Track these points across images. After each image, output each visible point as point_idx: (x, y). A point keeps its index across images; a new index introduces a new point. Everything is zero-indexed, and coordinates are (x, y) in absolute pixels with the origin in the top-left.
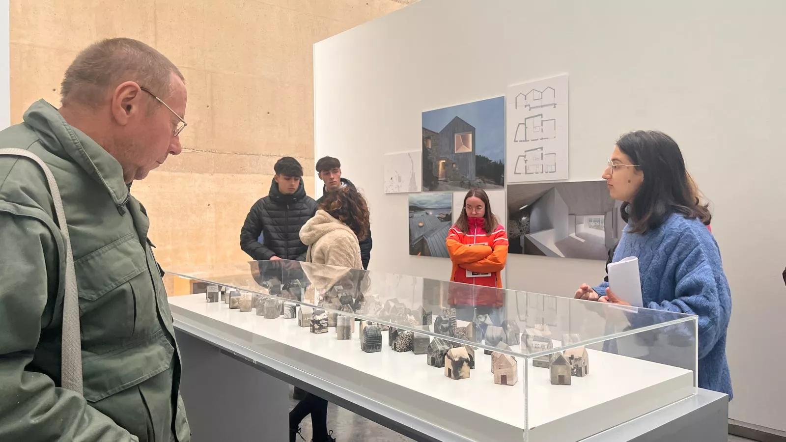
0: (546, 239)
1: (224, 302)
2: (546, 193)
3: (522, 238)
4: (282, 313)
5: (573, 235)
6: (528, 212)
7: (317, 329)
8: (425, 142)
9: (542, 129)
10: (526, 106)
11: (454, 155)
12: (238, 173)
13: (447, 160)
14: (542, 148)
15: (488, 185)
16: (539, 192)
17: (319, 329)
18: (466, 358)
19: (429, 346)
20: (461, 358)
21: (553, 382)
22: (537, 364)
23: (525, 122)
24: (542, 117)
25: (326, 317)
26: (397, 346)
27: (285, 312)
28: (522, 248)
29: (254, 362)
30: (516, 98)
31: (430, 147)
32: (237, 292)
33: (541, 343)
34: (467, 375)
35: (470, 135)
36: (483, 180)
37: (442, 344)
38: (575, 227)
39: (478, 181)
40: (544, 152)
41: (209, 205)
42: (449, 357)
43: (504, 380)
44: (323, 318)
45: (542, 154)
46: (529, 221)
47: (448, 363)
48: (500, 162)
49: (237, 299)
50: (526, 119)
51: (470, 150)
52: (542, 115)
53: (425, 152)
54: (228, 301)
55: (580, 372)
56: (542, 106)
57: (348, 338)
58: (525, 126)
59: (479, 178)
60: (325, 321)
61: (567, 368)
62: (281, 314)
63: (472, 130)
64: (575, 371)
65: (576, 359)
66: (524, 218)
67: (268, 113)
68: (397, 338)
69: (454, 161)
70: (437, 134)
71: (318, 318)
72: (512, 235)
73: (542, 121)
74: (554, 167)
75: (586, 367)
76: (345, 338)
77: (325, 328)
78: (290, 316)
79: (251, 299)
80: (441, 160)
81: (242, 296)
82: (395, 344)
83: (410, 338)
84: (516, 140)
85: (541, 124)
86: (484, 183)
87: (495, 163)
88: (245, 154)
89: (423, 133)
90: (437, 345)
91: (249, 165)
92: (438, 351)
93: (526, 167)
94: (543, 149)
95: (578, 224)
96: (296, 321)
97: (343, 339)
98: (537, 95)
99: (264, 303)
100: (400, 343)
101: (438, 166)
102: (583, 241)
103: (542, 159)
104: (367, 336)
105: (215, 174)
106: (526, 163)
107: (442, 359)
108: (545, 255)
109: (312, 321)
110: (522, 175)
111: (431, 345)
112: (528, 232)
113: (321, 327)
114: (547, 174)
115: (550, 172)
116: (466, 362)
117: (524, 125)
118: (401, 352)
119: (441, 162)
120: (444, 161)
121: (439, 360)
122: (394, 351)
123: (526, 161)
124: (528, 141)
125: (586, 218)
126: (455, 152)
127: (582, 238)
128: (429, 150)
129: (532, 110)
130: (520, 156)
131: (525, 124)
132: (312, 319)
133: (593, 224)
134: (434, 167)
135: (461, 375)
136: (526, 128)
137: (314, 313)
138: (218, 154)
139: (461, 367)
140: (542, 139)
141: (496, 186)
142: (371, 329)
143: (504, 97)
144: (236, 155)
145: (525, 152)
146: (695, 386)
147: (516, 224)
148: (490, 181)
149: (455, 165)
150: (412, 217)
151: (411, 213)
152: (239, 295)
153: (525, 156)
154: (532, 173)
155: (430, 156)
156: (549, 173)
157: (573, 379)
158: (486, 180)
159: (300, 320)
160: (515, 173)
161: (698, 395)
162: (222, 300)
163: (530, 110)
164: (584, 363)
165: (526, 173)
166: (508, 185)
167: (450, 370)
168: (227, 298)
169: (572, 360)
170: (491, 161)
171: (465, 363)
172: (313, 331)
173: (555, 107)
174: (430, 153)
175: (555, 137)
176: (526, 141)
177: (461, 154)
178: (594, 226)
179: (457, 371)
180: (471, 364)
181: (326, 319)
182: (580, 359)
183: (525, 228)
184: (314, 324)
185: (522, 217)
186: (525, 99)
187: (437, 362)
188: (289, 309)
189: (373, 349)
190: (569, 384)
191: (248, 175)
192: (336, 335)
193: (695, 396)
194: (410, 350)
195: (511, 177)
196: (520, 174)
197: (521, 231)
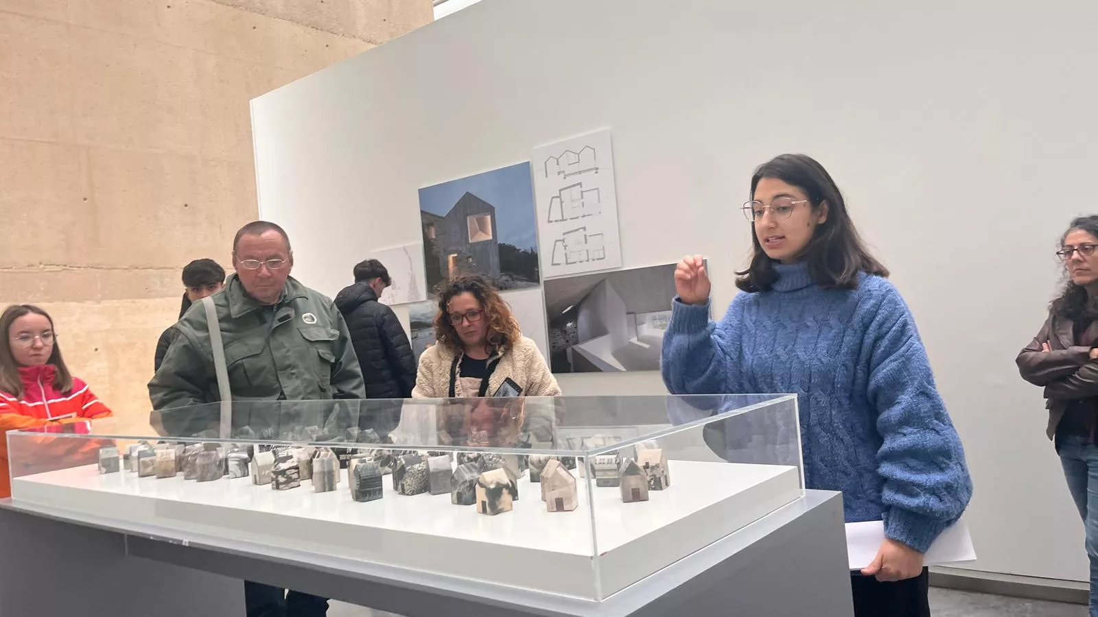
0: (600, 349)
1: (130, 470)
2: (596, 286)
3: (569, 350)
4: (226, 471)
5: (634, 340)
6: (573, 315)
7: (282, 483)
8: (426, 231)
9: (583, 203)
10: (559, 173)
11: (468, 246)
12: (140, 297)
13: (459, 252)
14: (584, 229)
15: (519, 283)
16: (585, 286)
17: (286, 483)
18: (505, 483)
19: (453, 477)
20: (498, 484)
21: (626, 500)
22: (602, 483)
23: (560, 194)
24: (581, 187)
25: (295, 464)
26: (406, 487)
27: (230, 469)
28: (570, 364)
29: (184, 544)
30: (545, 163)
31: (434, 237)
32: (150, 452)
33: (607, 457)
34: (509, 507)
35: (489, 218)
36: (511, 277)
37: (471, 471)
38: (636, 329)
39: (504, 278)
40: (588, 233)
41: (96, 350)
42: (482, 485)
43: (559, 505)
44: (291, 466)
45: (585, 236)
46: (576, 327)
47: (481, 494)
48: (532, 250)
49: (152, 461)
50: (560, 190)
51: (490, 237)
52: (580, 184)
53: (428, 245)
54: (135, 468)
55: (658, 483)
56: (580, 172)
57: (331, 489)
58: (561, 200)
59: (506, 275)
60: (293, 471)
61: (643, 479)
62: (224, 474)
63: (490, 209)
64: (652, 482)
65: (653, 468)
66: (569, 325)
67: (186, 206)
68: (406, 475)
69: (469, 254)
70: (443, 218)
71: (283, 466)
72: (556, 348)
73: (582, 192)
74: (601, 252)
75: (666, 476)
76: (327, 489)
77: (294, 480)
78: (239, 473)
79: (174, 458)
80: (451, 253)
81: (159, 455)
82: (403, 485)
83: (424, 473)
84: (551, 220)
85: (580, 197)
86: (513, 280)
87: (525, 252)
88: (150, 268)
89: (422, 219)
90: (464, 473)
91: (159, 283)
92: (466, 481)
93: (566, 254)
94: (587, 229)
95: (639, 325)
96: (250, 479)
97: (324, 491)
98: (573, 158)
99: (196, 460)
100: (408, 482)
101: (447, 262)
102: (646, 346)
103: (586, 243)
104: (360, 478)
105: (104, 301)
106: (565, 249)
107: (471, 491)
108: (601, 371)
109: (273, 472)
110: (561, 265)
111: (455, 475)
112: (577, 342)
113: (289, 480)
114: (594, 262)
115: (598, 259)
116: (506, 489)
117: (559, 199)
118: (412, 494)
119: (451, 257)
120: (456, 255)
121: (468, 495)
122: (401, 496)
123: (565, 246)
124: (566, 220)
125: (649, 316)
126: (470, 241)
127: (647, 343)
128: (432, 241)
129: (567, 178)
130: (557, 241)
131: (560, 197)
132: (273, 469)
133: (658, 323)
134: (441, 265)
135: (500, 507)
136: (562, 202)
137: (275, 461)
138: (107, 271)
139: (500, 497)
140: (584, 216)
141: (530, 283)
142: (365, 469)
143: (528, 163)
144: (137, 270)
145: (564, 234)
146: (801, 487)
147: (559, 333)
148: (520, 277)
149: (470, 260)
150: (415, 338)
151: (413, 333)
152: (155, 455)
153: (563, 241)
154: (575, 263)
155: (435, 249)
156: (596, 261)
157: (651, 493)
158: (515, 276)
159: (255, 476)
160: (553, 264)
161: (806, 497)
162: (126, 468)
163: (565, 178)
164: (663, 472)
165: (567, 263)
166: (545, 281)
167: (484, 503)
168: (135, 463)
169: (647, 470)
170: (519, 250)
171: (505, 491)
172: (278, 486)
173: (596, 172)
174: (433, 245)
175: (600, 213)
176: (563, 220)
177: (478, 243)
178: (660, 325)
179: (495, 501)
180: (514, 492)
181: (297, 468)
182: (657, 466)
183: (573, 337)
184: (277, 477)
185: (567, 323)
186: (558, 164)
187: (465, 499)
188: (237, 463)
189: (370, 495)
190: (646, 499)
191: (158, 300)
192: (313, 488)
193: (802, 500)
194: (425, 491)
195: (547, 271)
196: (559, 264)
197: (567, 341)
